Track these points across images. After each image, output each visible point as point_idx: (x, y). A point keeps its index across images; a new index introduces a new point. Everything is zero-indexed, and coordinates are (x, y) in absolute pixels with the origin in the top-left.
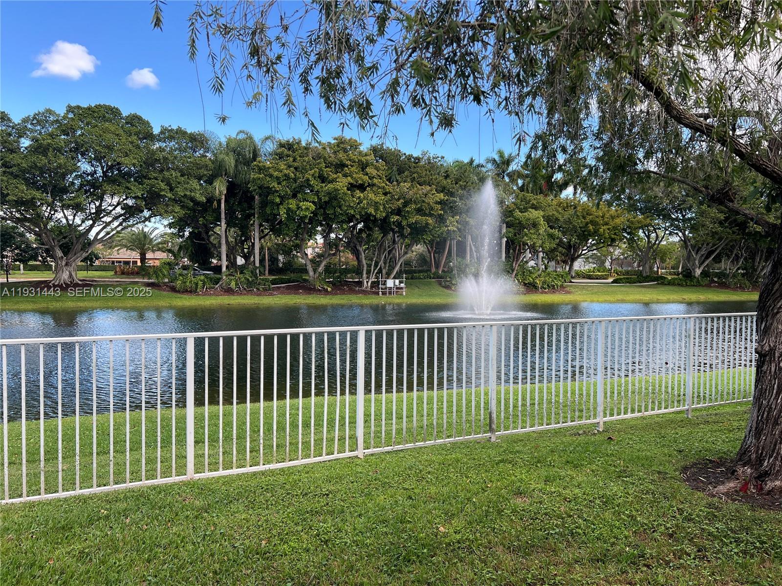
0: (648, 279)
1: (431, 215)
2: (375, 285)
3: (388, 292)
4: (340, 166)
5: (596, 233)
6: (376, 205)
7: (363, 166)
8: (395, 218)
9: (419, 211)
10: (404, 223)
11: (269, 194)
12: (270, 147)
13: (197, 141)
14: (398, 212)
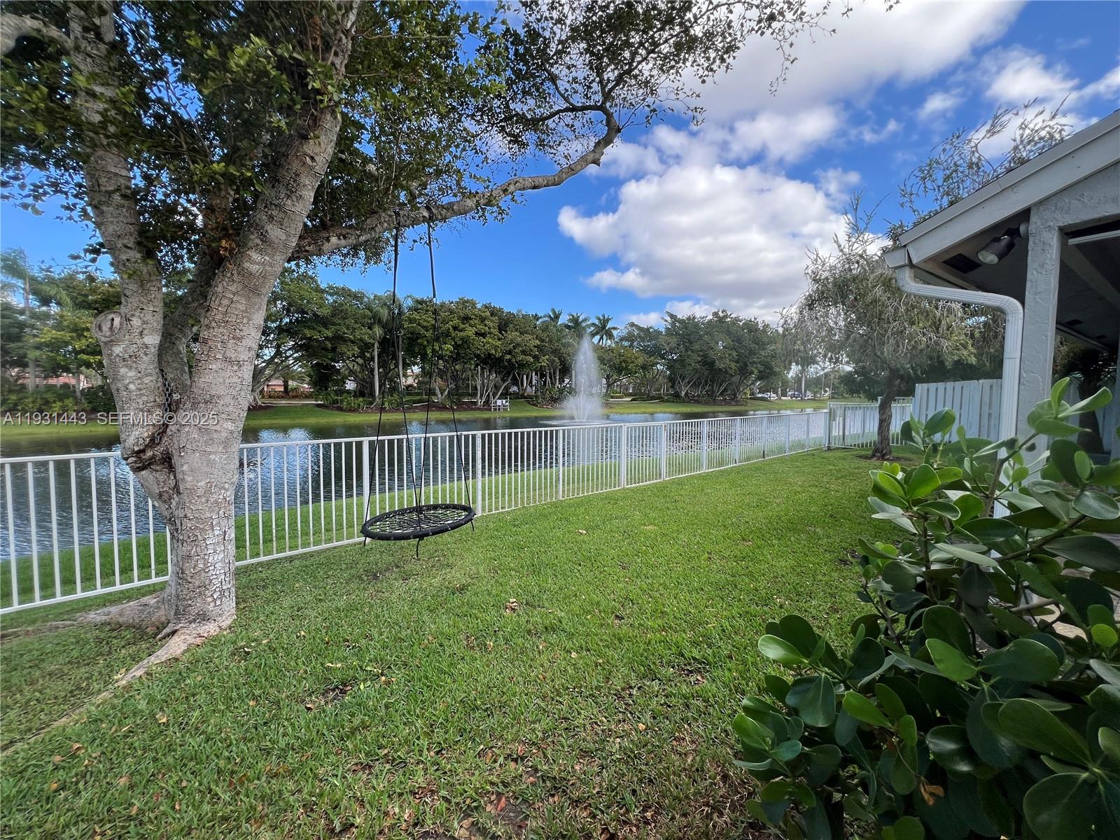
0: (653, 398)
1: (530, 355)
2: (487, 402)
3: (497, 409)
4: (466, 319)
5: (626, 368)
6: (496, 347)
7: (483, 320)
8: (508, 357)
9: (524, 352)
10: (514, 360)
11: (418, 338)
12: (410, 303)
13: (357, 296)
14: (510, 352)
